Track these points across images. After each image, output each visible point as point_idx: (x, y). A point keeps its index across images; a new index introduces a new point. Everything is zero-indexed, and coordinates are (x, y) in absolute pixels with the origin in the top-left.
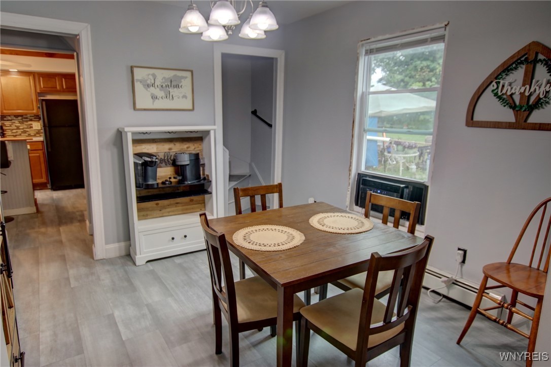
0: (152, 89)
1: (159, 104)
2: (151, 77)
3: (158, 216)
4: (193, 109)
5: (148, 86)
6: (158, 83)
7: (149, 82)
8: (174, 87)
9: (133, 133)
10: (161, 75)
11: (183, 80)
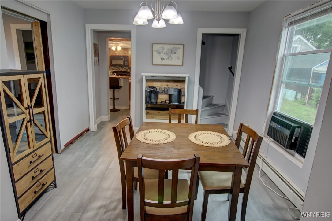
0: (162, 55)
1: (165, 62)
2: (162, 48)
3: (159, 118)
4: (182, 65)
5: (160, 53)
6: (165, 51)
7: (160, 51)
8: (173, 53)
9: (146, 76)
10: (167, 47)
11: (178, 50)
